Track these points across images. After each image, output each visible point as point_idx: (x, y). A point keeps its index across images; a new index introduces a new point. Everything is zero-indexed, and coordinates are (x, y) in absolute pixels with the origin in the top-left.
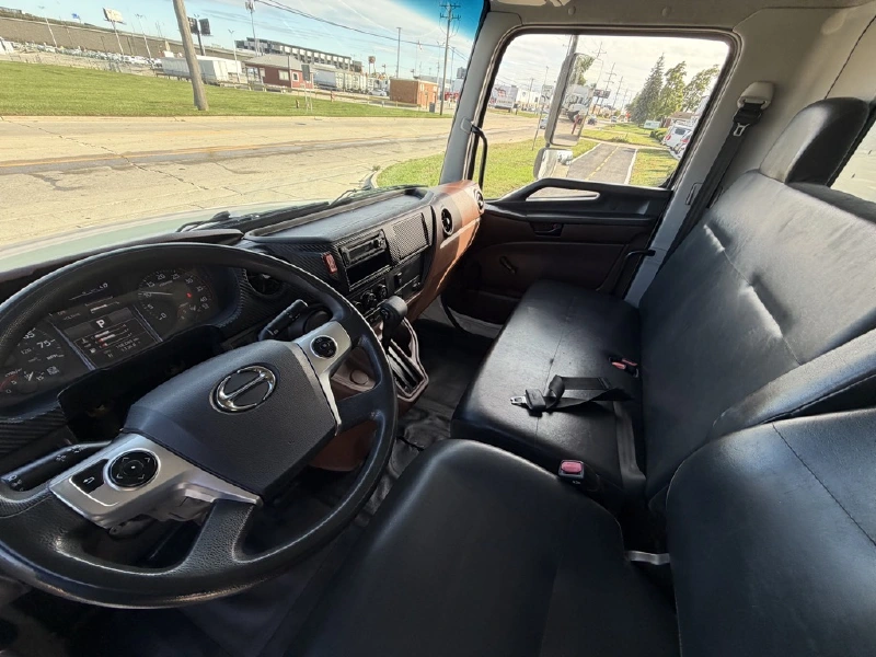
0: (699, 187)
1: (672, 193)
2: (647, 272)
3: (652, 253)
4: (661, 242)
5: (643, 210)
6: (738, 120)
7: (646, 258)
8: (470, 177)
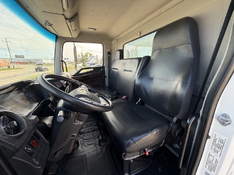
0: (108, 65)
1: (104, 66)
2: (107, 80)
3: (106, 77)
4: (107, 74)
5: (101, 70)
6: (108, 54)
7: (106, 78)
8: (63, 71)
